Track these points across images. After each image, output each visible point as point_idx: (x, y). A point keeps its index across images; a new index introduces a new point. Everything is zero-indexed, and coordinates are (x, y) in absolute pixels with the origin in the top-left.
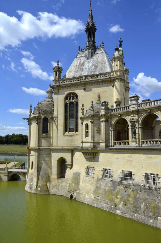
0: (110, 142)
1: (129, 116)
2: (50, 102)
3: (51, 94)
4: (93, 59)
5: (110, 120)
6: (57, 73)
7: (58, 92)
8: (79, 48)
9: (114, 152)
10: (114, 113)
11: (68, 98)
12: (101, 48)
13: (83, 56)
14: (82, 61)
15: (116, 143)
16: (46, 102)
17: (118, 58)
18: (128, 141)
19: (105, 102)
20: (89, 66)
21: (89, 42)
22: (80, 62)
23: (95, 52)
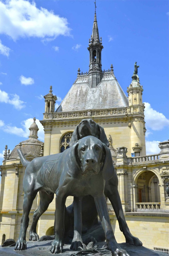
0: (131, 204)
1: (159, 168)
2: (36, 143)
3: (36, 132)
4: (99, 88)
5: (129, 173)
6: (50, 103)
7: (51, 130)
8: (79, 71)
9: (140, 219)
10: (135, 163)
11: (66, 139)
12: (110, 73)
13: (85, 82)
14: (84, 90)
15: (140, 206)
16: (31, 143)
17: (137, 89)
18: (158, 203)
19: (123, 148)
20: (94, 97)
21: (94, 64)
22: (81, 90)
23: (101, 79)
